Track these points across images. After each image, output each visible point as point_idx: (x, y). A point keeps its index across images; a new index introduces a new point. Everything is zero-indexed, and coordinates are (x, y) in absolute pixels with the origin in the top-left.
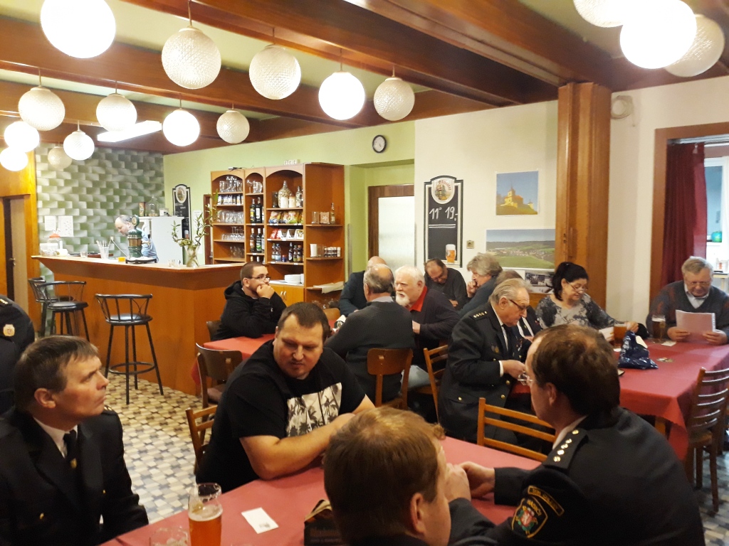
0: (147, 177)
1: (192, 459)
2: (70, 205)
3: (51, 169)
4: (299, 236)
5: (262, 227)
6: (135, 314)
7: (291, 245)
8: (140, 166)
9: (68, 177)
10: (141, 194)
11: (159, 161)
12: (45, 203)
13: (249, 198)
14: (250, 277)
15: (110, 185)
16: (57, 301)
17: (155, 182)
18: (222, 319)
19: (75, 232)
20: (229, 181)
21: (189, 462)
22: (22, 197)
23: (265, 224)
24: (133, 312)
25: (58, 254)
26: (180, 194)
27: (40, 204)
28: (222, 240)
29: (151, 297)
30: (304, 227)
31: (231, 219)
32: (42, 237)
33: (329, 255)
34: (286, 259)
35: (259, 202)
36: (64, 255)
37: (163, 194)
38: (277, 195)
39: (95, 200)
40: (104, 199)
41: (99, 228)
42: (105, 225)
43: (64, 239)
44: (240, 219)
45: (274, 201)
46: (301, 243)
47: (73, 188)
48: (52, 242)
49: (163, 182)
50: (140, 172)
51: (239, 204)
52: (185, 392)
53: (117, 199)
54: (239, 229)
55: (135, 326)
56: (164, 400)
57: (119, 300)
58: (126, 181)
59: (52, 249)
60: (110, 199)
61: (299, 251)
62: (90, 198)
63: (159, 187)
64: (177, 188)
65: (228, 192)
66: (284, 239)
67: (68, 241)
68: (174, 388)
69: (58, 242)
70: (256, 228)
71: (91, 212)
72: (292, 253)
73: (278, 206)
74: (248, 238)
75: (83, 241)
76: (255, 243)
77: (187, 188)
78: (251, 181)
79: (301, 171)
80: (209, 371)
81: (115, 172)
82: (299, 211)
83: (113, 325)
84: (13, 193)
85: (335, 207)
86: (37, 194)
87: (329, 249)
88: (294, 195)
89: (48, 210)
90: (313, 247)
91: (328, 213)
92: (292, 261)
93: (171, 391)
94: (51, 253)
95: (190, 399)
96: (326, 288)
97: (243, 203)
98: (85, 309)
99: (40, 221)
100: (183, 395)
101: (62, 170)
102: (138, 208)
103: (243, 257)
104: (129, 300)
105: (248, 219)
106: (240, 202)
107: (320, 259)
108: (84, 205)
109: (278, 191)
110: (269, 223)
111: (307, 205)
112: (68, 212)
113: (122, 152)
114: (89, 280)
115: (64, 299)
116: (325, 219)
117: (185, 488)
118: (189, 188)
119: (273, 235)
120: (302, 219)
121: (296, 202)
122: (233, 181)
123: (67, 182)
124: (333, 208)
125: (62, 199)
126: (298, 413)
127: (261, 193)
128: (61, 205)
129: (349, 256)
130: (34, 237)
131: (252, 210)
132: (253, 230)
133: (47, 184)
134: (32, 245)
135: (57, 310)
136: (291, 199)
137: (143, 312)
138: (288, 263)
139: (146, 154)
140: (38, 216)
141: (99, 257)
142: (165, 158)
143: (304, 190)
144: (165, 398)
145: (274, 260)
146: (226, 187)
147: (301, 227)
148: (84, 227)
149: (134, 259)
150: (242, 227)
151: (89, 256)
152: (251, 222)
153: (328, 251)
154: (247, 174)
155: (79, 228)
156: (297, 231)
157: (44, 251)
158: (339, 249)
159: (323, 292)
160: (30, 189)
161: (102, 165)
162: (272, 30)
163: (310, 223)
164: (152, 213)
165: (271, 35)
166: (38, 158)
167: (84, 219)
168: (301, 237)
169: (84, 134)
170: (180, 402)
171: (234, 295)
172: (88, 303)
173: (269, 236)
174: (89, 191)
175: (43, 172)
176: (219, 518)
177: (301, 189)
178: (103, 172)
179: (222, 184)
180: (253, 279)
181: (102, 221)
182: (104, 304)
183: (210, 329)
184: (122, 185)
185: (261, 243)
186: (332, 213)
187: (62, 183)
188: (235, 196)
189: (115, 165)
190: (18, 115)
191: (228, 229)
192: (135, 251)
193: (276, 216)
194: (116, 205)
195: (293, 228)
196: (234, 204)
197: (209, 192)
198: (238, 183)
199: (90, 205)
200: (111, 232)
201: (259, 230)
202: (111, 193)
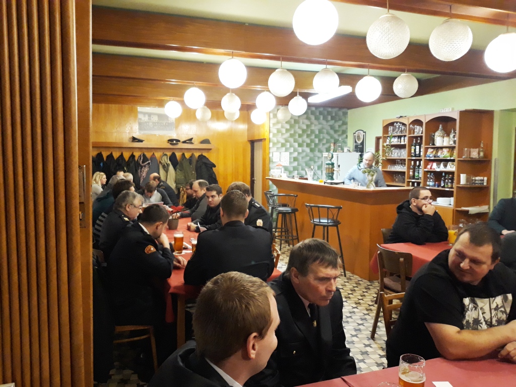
0: (337, 125)
1: (369, 327)
2: (288, 145)
3: (278, 122)
4: (451, 167)
5: (420, 160)
6: (330, 219)
7: (443, 174)
8: (333, 118)
9: (288, 127)
10: (332, 137)
11: (345, 114)
12: (274, 144)
13: (411, 139)
14: (418, 198)
15: (313, 132)
16: (280, 206)
17: (342, 129)
18: (393, 227)
19: (290, 163)
20: (396, 126)
21: (367, 328)
22: (260, 140)
23: (423, 158)
24: (329, 217)
25: (281, 176)
26: (359, 137)
27: (271, 145)
28: (388, 169)
29: (341, 208)
30: (456, 161)
31: (396, 154)
32: (271, 165)
33: (477, 183)
34: (439, 186)
35: (419, 141)
36: (284, 177)
37: (347, 137)
38: (434, 136)
39: (303, 142)
40: (309, 141)
41: (304, 160)
42: (308, 158)
43: (284, 167)
44: (403, 154)
45: (431, 140)
46: (453, 173)
47: (291, 134)
48: (277, 169)
49: (347, 129)
50: (332, 122)
51: (402, 143)
52: (361, 277)
53: (317, 141)
54: (402, 162)
55: (329, 227)
56: (346, 281)
57: (320, 208)
58: (323, 128)
59: (278, 173)
60: (312, 141)
61: (450, 179)
62: (300, 140)
63: (344, 132)
64: (357, 133)
65: (395, 134)
66: (438, 170)
67: (286, 169)
68: (353, 273)
69: (281, 169)
70: (415, 161)
71: (300, 150)
72: (444, 181)
73: (434, 144)
74: (409, 168)
75: (295, 169)
76: (414, 172)
77: (364, 132)
78: (413, 126)
79: (456, 116)
80: (386, 266)
81: (316, 122)
82: (451, 148)
83: (315, 225)
84: (256, 138)
85: (484, 146)
86: (270, 138)
87: (477, 178)
88: (448, 135)
89: (275, 149)
90: (463, 177)
91: (477, 150)
92: (444, 187)
93: (351, 275)
94: (277, 176)
95: (365, 282)
96: (473, 210)
97: (406, 142)
98: (297, 213)
99: (271, 155)
100: (360, 279)
101: (284, 123)
102: (330, 147)
103: (404, 182)
104: (326, 209)
105: (410, 154)
106: (404, 141)
107: (468, 186)
108: (296, 145)
109: (434, 133)
110: (426, 157)
111: (459, 143)
112: (287, 150)
113: (321, 109)
114: (299, 194)
115: (284, 205)
116: (475, 154)
117: (365, 347)
118: (365, 132)
119: (429, 167)
120: (455, 154)
121: (449, 141)
122: (399, 126)
123: (287, 130)
124: (482, 145)
125: (283, 141)
126: (472, 310)
127: (420, 135)
128: (283, 145)
129: (494, 185)
130: (267, 166)
131: (413, 148)
132: (412, 162)
133: (275, 132)
134: (266, 170)
135: (280, 212)
136: (446, 139)
137: (335, 218)
138: (440, 188)
139: (336, 109)
140: (269, 153)
141: (307, 179)
142: (350, 112)
143: (457, 131)
144: (348, 279)
145: (429, 186)
146: (394, 130)
147: (453, 161)
148: (295, 159)
149: (329, 181)
150: (405, 160)
151: (300, 179)
152: (412, 156)
153: (475, 180)
154: (411, 120)
155: (292, 160)
156: (449, 164)
157: (273, 174)
158: (486, 179)
159: (469, 213)
160: (266, 136)
161: (308, 118)
162: (449, 7)
163: (461, 157)
164: (339, 150)
165: (448, 11)
166: (271, 115)
167: (296, 154)
168: (453, 168)
169: (301, 98)
170: (358, 284)
171: (404, 211)
172: (299, 209)
173: (425, 167)
174: (300, 136)
175: (274, 124)
176: (423, 383)
177: (455, 130)
178: (309, 123)
179: (391, 128)
180: (419, 200)
181: (307, 155)
182: (310, 211)
183: (384, 234)
184: (320, 131)
185: (419, 173)
186: (481, 150)
187: (284, 131)
188: (400, 137)
189: (317, 118)
190: (268, 88)
191: (393, 162)
192: (330, 176)
193: (432, 152)
194: (316, 145)
195: (446, 161)
196: (399, 143)
197: (380, 134)
198: (403, 127)
199: (300, 145)
200: (312, 163)
201: (418, 162)
202: (313, 137)
